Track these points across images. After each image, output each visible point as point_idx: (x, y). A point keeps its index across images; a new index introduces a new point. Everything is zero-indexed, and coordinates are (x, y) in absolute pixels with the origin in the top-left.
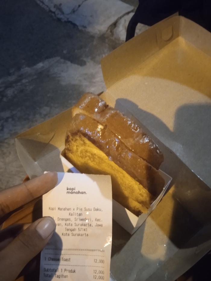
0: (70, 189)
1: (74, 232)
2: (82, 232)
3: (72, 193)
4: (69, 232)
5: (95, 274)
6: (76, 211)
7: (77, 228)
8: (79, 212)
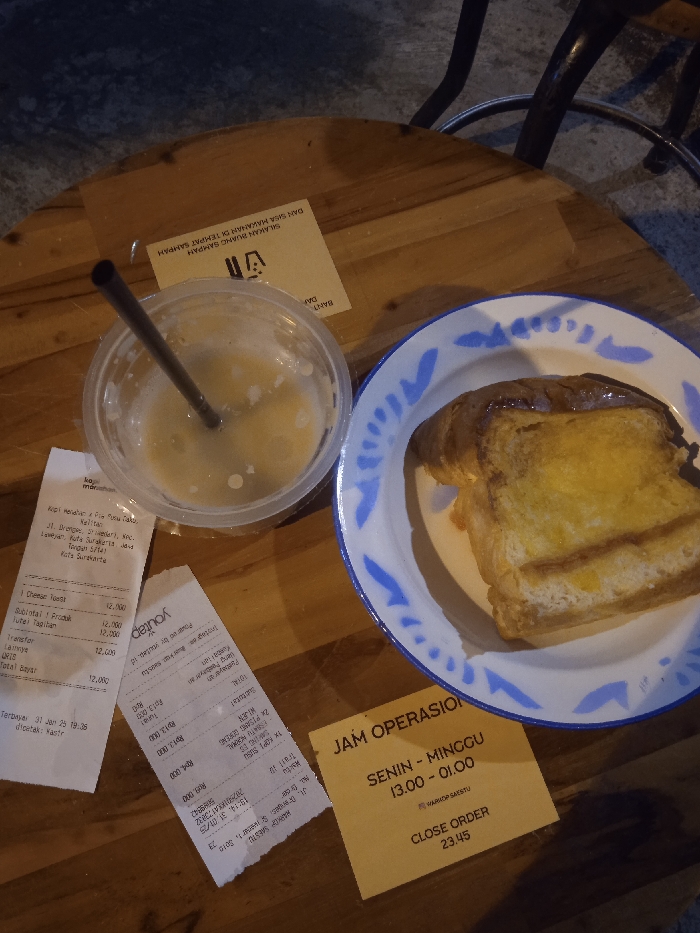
0: (90, 481)
1: (83, 554)
2: (96, 554)
3: (92, 488)
4: (75, 552)
5: (104, 628)
6: (93, 518)
7: (89, 545)
8: (97, 520)
